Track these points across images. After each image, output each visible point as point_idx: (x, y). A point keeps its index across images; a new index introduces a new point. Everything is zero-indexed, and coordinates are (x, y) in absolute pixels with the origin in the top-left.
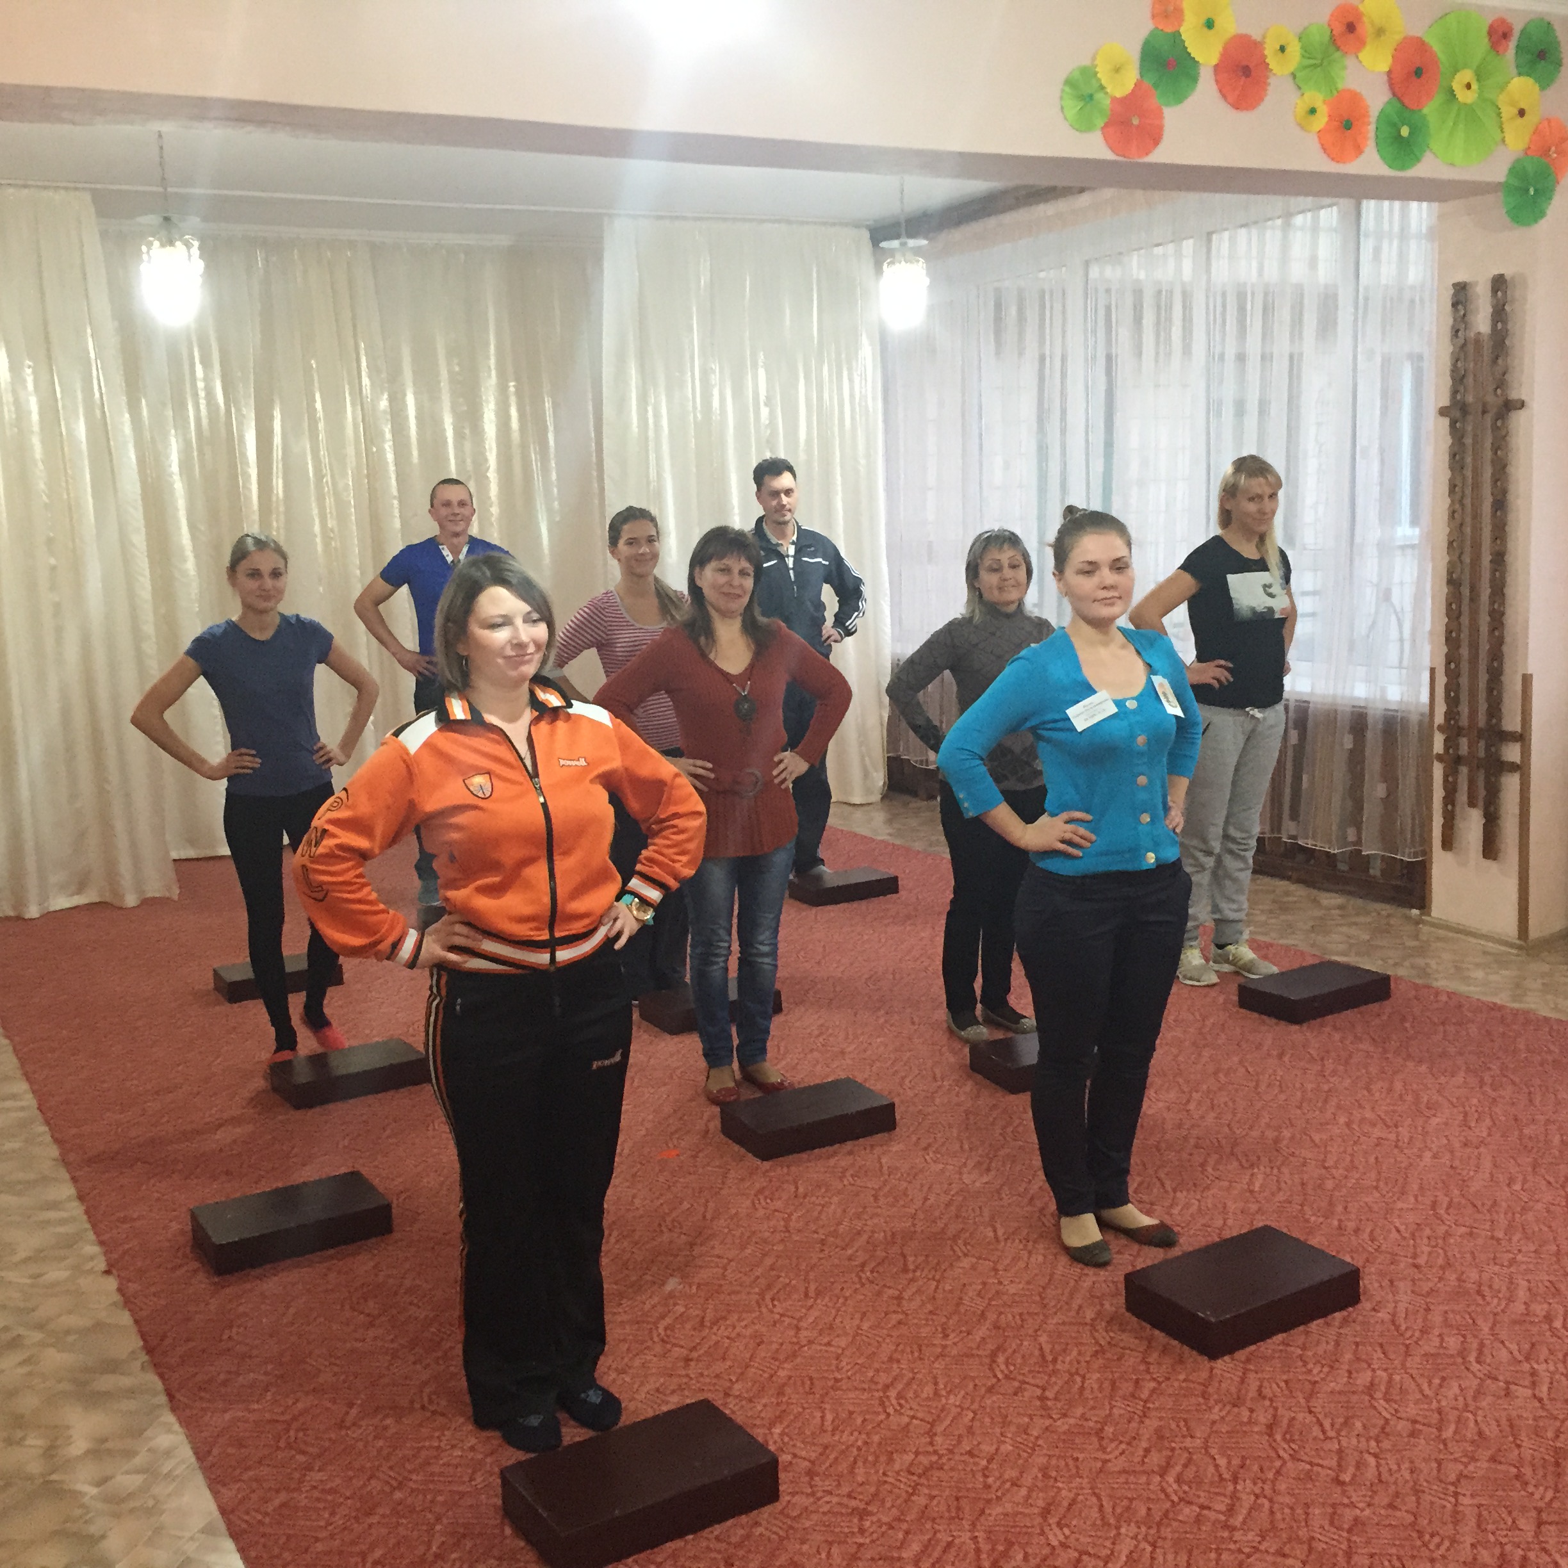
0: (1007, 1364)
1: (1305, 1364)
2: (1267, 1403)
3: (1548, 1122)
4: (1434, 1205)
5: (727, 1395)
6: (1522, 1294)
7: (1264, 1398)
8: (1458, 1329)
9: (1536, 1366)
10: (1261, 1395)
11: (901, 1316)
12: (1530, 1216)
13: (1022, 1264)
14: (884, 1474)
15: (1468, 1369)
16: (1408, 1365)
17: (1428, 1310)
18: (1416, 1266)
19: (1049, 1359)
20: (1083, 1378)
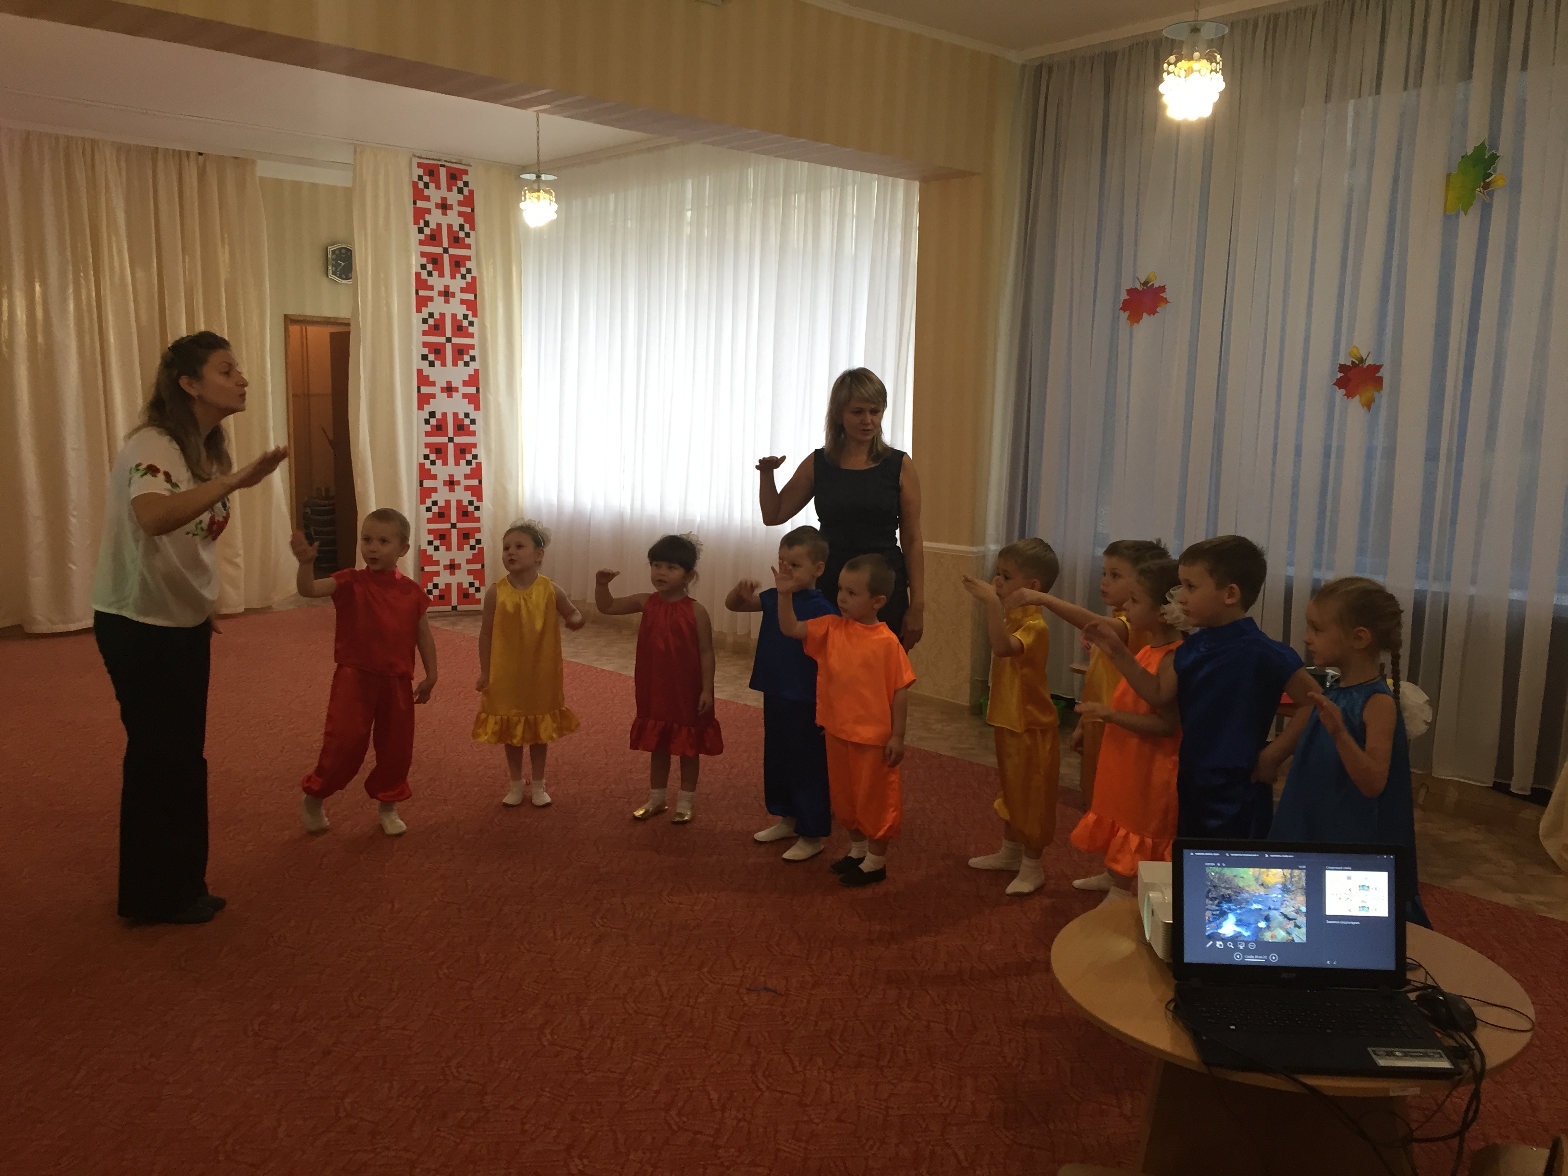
0: (552, 1034)
1: (784, 1016)
2: (753, 1049)
6: (943, 958)
7: (751, 1046)
8: (896, 985)
9: (949, 1007)
11: (469, 1003)
13: (573, 956)
14: (438, 1130)
15: (902, 1014)
16: (859, 1014)
19: (588, 1026)
20: (613, 1040)
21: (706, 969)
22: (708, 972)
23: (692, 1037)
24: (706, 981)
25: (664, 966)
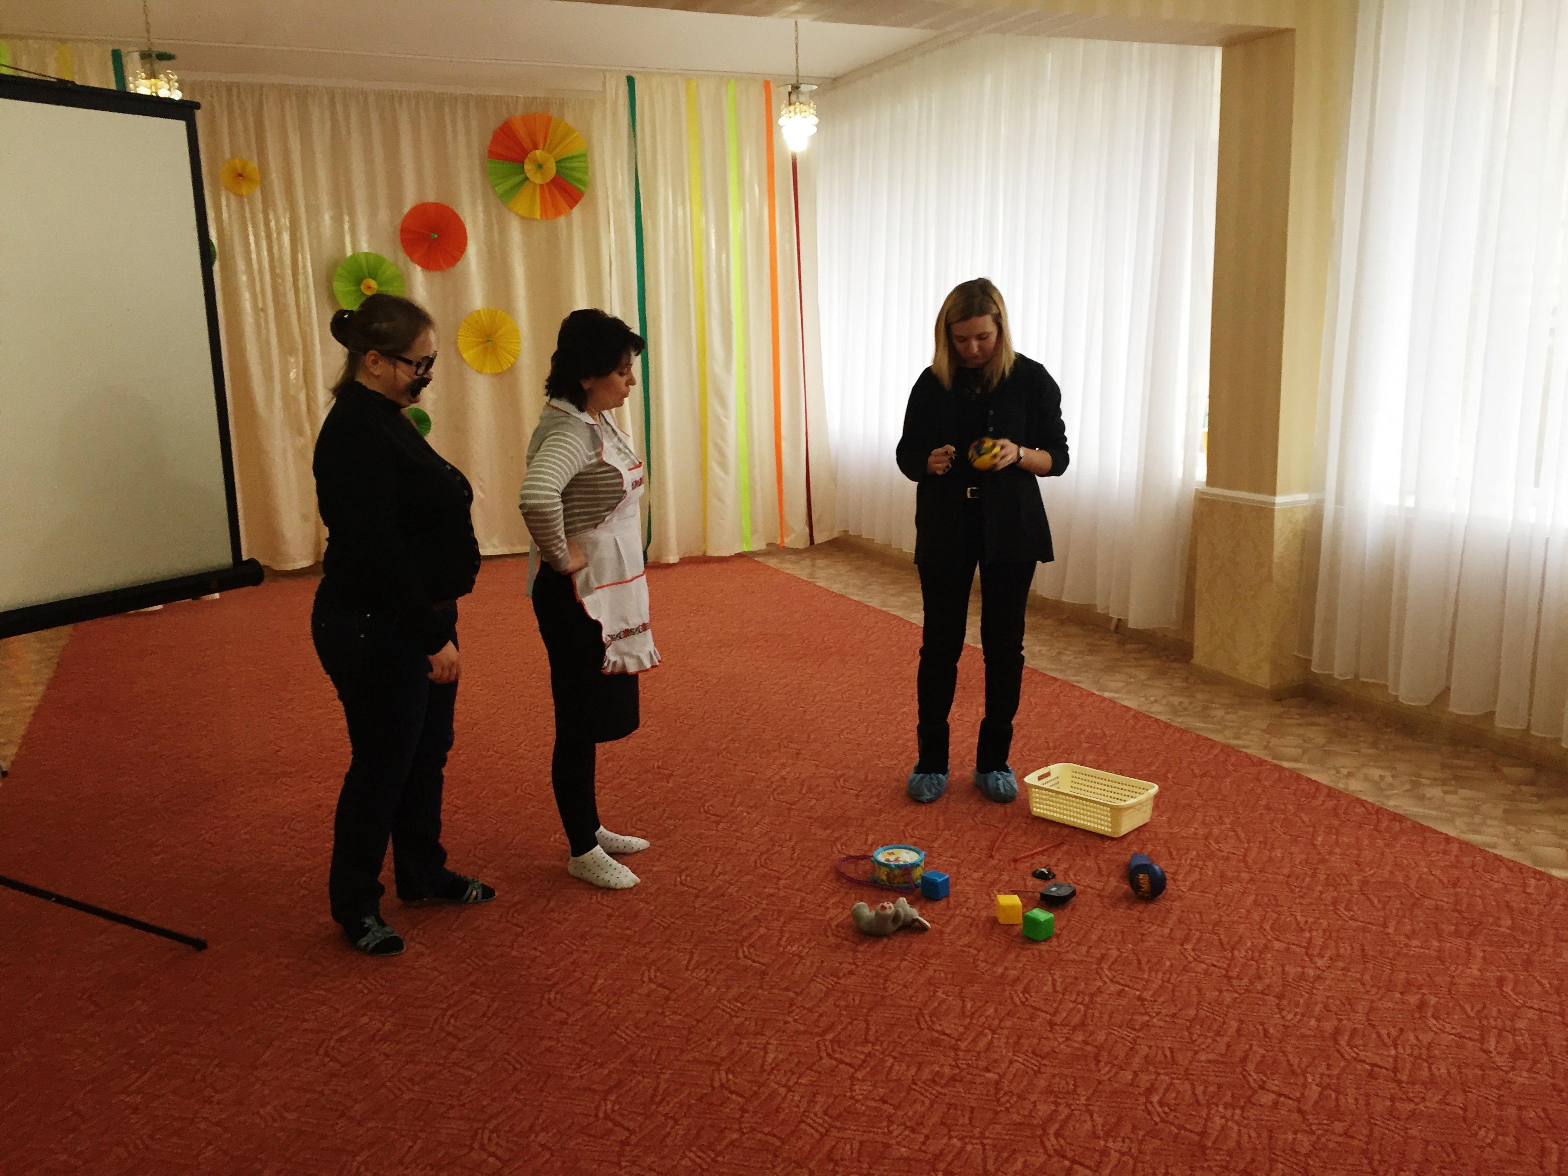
0: (614, 1103)
1: (891, 1122)
2: (830, 1167)
3: (1251, 880)
4: (1103, 957)
5: (342, 1115)
6: (1137, 1062)
7: (832, 1160)
8: (1056, 1096)
9: (1111, 1145)
10: (830, 1158)
11: (553, 1043)
12: (1185, 978)
13: (693, 995)
15: (1042, 1142)
16: (987, 1134)
17: (1037, 1073)
18: (1052, 1024)
19: (657, 1099)
20: (676, 1122)
21: (830, 1036)
22: (830, 1041)
23: (769, 1134)
24: (824, 1054)
25: (786, 1023)
